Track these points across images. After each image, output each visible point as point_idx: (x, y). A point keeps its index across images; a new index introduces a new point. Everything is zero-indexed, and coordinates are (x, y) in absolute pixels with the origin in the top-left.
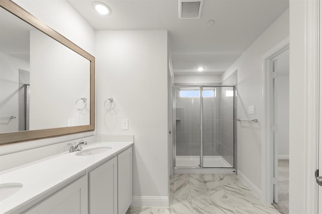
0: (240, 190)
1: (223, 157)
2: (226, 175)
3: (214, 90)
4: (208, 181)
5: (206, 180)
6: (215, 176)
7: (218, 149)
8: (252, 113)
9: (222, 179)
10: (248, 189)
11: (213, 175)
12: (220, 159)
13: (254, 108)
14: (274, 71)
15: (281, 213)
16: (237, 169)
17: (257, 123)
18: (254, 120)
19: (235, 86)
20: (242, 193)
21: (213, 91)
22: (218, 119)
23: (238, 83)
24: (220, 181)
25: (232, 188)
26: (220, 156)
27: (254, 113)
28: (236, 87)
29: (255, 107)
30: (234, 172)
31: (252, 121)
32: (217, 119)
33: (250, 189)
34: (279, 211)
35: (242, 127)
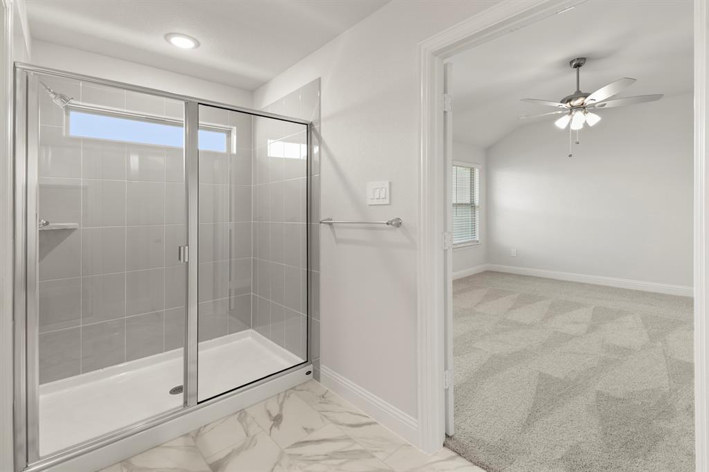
0: (348, 439)
1: (257, 331)
2: (286, 394)
3: (229, 133)
4: (229, 456)
5: (221, 456)
6: (249, 419)
7: (233, 307)
8: (381, 202)
9: (277, 420)
10: (365, 420)
11: (241, 414)
12: (249, 338)
13: (387, 185)
14: (445, 91)
15: (475, 464)
16: (317, 365)
17: (398, 229)
18: (392, 221)
19: (311, 124)
20: (358, 447)
21: (225, 135)
22: (233, 222)
23: (322, 116)
24: (274, 429)
25: (324, 445)
26: (251, 331)
27: (387, 201)
28: (316, 127)
29: (390, 183)
30: (309, 373)
31: (388, 224)
32: (230, 221)
33: (372, 419)
34: (471, 461)
35: (338, 241)
